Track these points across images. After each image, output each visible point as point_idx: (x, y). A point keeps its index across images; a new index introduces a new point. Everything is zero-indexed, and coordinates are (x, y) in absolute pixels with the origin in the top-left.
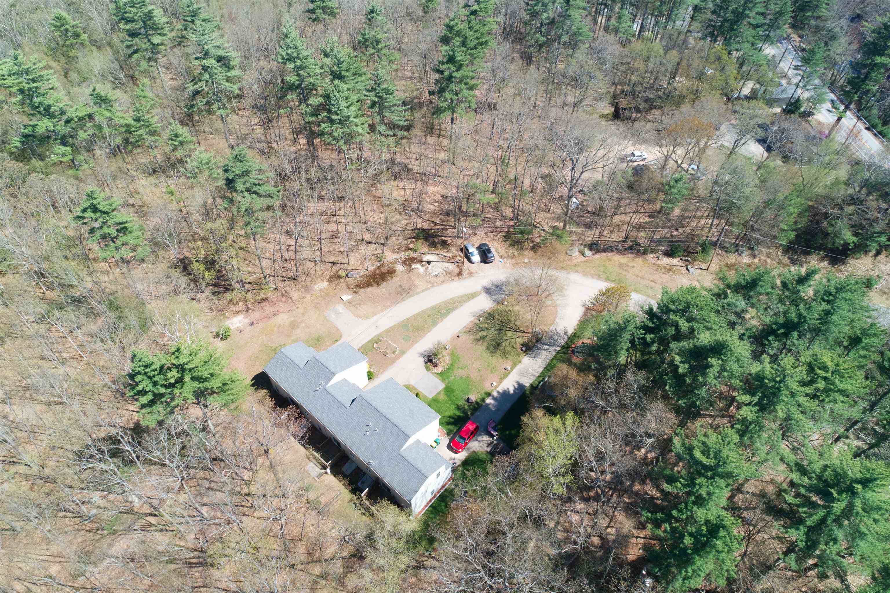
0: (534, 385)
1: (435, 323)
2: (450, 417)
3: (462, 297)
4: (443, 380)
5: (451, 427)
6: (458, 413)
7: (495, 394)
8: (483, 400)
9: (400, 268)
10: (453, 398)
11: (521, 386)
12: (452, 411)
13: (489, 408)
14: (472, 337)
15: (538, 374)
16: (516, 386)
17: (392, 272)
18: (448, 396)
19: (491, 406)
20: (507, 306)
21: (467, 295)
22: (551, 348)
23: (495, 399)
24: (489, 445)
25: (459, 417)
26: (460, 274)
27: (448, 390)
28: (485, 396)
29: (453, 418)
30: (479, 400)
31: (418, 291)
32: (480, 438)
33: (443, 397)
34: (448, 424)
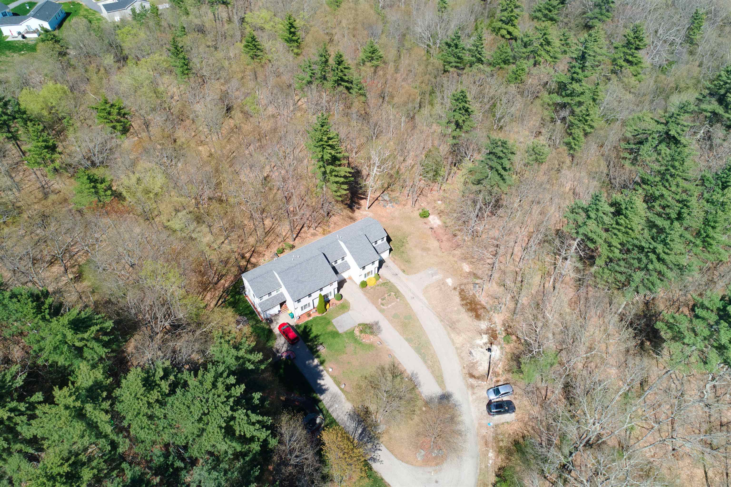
0: (320, 404)
1: (409, 340)
2: (311, 329)
3: (440, 370)
4: (346, 333)
5: (302, 329)
6: (312, 335)
7: (321, 368)
8: (318, 357)
9: (484, 325)
10: (326, 336)
11: (322, 391)
12: (315, 332)
13: (309, 359)
14: (387, 367)
15: (330, 411)
16: (324, 387)
17: (478, 317)
18: (329, 333)
19: (311, 361)
20: (420, 409)
21: (441, 376)
22: (357, 436)
23: (317, 366)
24: (278, 351)
25: (309, 336)
26: (472, 376)
27: (335, 334)
28: (322, 359)
29: (309, 331)
30: (319, 353)
31: (453, 335)
32: (286, 345)
33: (330, 329)
34: (306, 327)
